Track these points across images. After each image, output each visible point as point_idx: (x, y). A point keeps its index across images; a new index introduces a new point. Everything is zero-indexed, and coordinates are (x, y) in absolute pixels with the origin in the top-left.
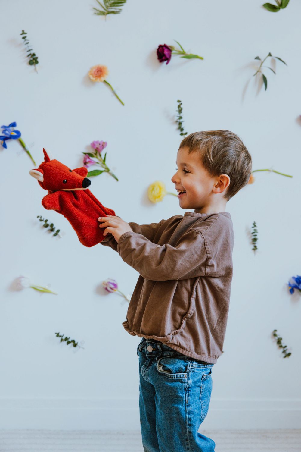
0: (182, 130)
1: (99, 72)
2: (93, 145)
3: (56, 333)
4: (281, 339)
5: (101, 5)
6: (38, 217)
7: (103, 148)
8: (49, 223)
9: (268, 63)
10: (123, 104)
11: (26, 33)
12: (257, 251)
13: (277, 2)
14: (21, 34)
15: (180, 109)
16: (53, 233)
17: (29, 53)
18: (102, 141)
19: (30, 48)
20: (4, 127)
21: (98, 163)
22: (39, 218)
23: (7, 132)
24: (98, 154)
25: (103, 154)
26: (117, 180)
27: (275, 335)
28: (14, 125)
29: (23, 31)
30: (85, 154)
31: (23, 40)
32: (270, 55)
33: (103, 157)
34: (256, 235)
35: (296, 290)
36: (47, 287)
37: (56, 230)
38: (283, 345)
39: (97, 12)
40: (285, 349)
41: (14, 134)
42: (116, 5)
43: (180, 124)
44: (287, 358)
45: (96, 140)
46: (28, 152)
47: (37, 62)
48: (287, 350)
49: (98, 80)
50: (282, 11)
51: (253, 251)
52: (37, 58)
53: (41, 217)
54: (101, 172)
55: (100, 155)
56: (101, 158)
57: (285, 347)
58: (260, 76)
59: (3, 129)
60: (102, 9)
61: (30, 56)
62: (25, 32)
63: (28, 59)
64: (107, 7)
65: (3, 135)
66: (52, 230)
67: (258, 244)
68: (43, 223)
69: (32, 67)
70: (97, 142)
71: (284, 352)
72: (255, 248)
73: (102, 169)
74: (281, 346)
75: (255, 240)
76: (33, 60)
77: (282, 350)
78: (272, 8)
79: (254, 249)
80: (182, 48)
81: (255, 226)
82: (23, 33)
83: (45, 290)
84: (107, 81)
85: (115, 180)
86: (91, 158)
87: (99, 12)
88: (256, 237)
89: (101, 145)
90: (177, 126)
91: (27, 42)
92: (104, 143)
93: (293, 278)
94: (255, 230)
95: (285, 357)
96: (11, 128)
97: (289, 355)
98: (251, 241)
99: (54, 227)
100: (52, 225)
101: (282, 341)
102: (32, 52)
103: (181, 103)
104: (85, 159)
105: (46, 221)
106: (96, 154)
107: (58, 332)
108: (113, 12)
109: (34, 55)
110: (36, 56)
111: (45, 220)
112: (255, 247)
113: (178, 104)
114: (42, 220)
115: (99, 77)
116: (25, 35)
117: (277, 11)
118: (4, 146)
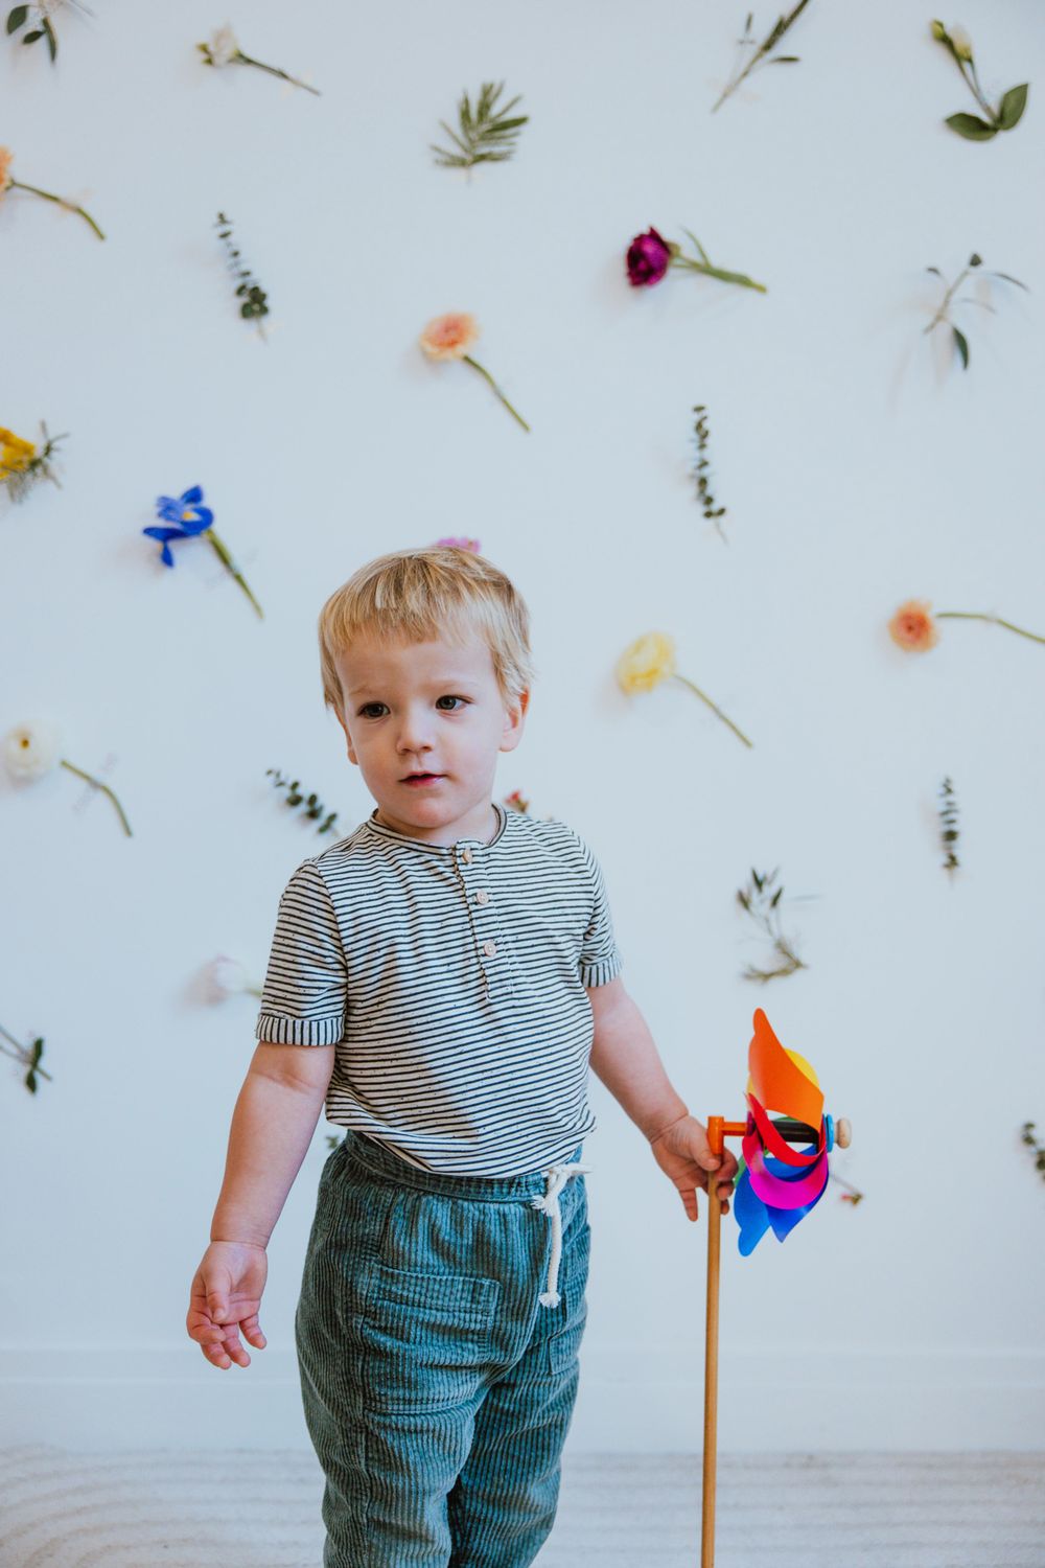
0: (709, 501)
1: (451, 333)
3: (328, 1138)
5: (455, 138)
6: (269, 772)
8: (304, 791)
9: (969, 288)
10: (525, 427)
11: (229, 222)
12: (957, 870)
13: (988, 110)
14: (217, 225)
15: (702, 433)
16: (316, 824)
17: (240, 283)
18: (464, 538)
19: (244, 267)
20: (166, 501)
22: (272, 777)
23: (173, 517)
27: (1029, 1140)
28: (194, 496)
29: (221, 216)
31: (223, 242)
32: (976, 261)
34: (952, 822)
37: (325, 814)
39: (443, 158)
41: (193, 517)
42: (498, 134)
43: (703, 482)
46: (238, 578)
47: (264, 310)
49: (449, 354)
50: (1002, 137)
51: (945, 872)
52: (265, 298)
53: (278, 775)
58: (944, 333)
59: (163, 508)
60: (457, 151)
61: (244, 293)
62: (228, 217)
63: (237, 302)
64: (471, 141)
65: (161, 523)
66: (313, 814)
67: (961, 848)
68: (286, 792)
69: (248, 327)
72: (953, 861)
75: (951, 836)
76: (254, 303)
78: (971, 127)
79: (948, 866)
80: (703, 255)
81: (949, 791)
82: (222, 219)
84: (475, 358)
87: (446, 158)
88: (955, 827)
90: (693, 489)
91: (234, 248)
94: (949, 804)
98: (937, 840)
99: (318, 805)
100: (313, 799)
102: (249, 281)
103: (703, 413)
105: (295, 786)
108: (491, 158)
109: (256, 288)
110: (262, 293)
111: (290, 782)
112: (953, 858)
113: (696, 417)
114: (281, 784)
115: (453, 344)
116: (226, 228)
117: (988, 138)
118: (167, 559)
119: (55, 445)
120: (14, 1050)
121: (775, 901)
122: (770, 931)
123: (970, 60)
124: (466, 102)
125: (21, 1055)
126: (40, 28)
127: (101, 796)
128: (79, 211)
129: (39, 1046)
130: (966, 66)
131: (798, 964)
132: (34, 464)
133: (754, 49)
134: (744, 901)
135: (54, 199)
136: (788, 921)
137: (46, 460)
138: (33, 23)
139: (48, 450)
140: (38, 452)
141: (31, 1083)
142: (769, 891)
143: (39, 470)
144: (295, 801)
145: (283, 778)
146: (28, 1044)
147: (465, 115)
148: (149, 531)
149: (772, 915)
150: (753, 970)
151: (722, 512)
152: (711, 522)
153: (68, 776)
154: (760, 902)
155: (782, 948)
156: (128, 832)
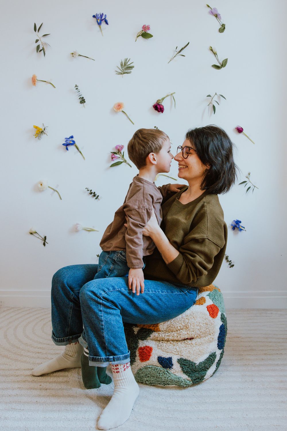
1: (119, 106)
2: (116, 147)
3: (97, 255)
4: (228, 257)
5: (120, 69)
6: (86, 188)
7: (122, 149)
8: (93, 191)
9: (216, 98)
10: (133, 124)
11: (78, 86)
13: (220, 63)
14: (75, 87)
16: (95, 197)
17: (80, 97)
18: (121, 145)
19: (81, 94)
20: (66, 138)
21: (119, 158)
22: (87, 189)
23: (68, 142)
24: (119, 152)
25: (122, 152)
26: (131, 167)
28: (72, 137)
29: (76, 85)
30: (112, 153)
31: (76, 90)
32: (216, 94)
33: (122, 154)
35: (236, 228)
36: (92, 228)
37: (97, 195)
38: (229, 260)
40: (230, 262)
41: (71, 142)
42: (128, 69)
44: (232, 267)
45: (118, 144)
46: (80, 152)
47: (85, 102)
48: (231, 263)
49: (118, 111)
50: (223, 69)
52: (85, 99)
53: (88, 189)
54: (122, 162)
55: (121, 153)
56: (122, 155)
57: (231, 261)
58: (211, 106)
59: (66, 140)
60: (120, 71)
61: (81, 99)
63: (79, 101)
64: (123, 70)
65: (66, 143)
66: (94, 196)
68: (89, 192)
69: (82, 104)
70: (118, 146)
71: (230, 264)
73: (123, 161)
74: (228, 261)
76: (83, 101)
77: (229, 263)
78: (217, 67)
82: (76, 86)
83: (91, 230)
84: (124, 111)
85: (130, 167)
86: (115, 155)
87: (118, 73)
89: (121, 147)
91: (79, 91)
92: (122, 146)
93: (234, 221)
95: (230, 267)
96: (71, 139)
97: (233, 266)
99: (95, 194)
100: (94, 193)
101: (229, 258)
102: (82, 96)
104: (112, 156)
105: (91, 190)
106: (118, 152)
107: (98, 255)
108: (127, 73)
109: (83, 98)
110: (84, 99)
111: (90, 190)
114: (88, 190)
115: (119, 109)
116: (77, 87)
117: (220, 69)
118: (67, 149)
119: (46, 128)
120: (41, 238)
123: (216, 54)
124: (122, 62)
125: (42, 239)
126: (42, 49)
127: (56, 192)
128: (50, 83)
129: (45, 237)
130: (216, 55)
132: (42, 132)
133: (176, 53)
135: (45, 81)
137: (44, 131)
138: (41, 48)
139: (45, 129)
140: (43, 130)
141: (44, 244)
143: (43, 133)
144: (91, 193)
145: (89, 189)
146: (43, 237)
147: (122, 65)
148: (64, 144)
153: (49, 189)
156: (61, 199)
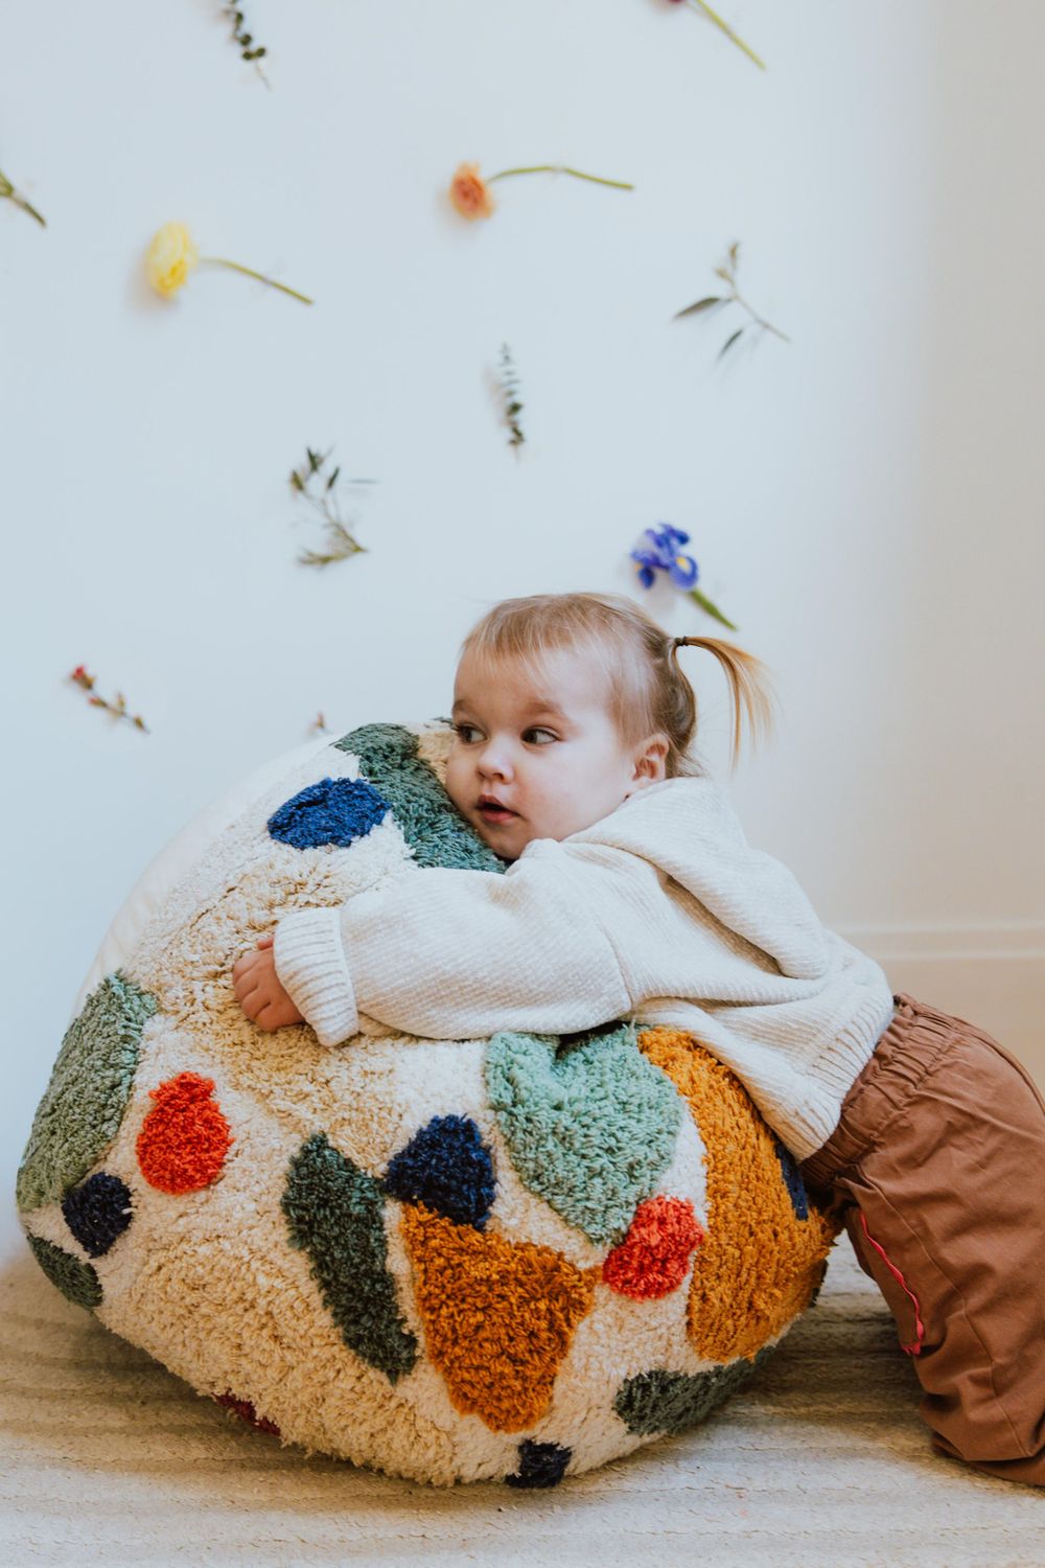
0: (246, 40)
12: (522, 447)
26: (41, 221)
34: (513, 393)
35: (659, 574)
43: (240, 17)
51: (511, 448)
67: (524, 421)
72: (518, 437)
75: (514, 409)
79: (513, 442)
81: (507, 358)
85: (34, 223)
88: (518, 399)
90: (229, 27)
93: (650, 532)
94: (509, 373)
98: (501, 413)
112: (516, 431)
121: (331, 482)
122: (327, 515)
131: (358, 549)
134: (298, 483)
136: (344, 503)
142: (326, 470)
149: (329, 498)
150: (311, 555)
151: (261, 52)
152: (250, 65)
154: (316, 483)
155: (341, 532)
